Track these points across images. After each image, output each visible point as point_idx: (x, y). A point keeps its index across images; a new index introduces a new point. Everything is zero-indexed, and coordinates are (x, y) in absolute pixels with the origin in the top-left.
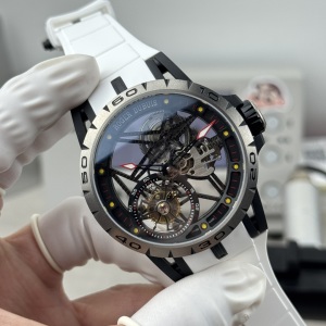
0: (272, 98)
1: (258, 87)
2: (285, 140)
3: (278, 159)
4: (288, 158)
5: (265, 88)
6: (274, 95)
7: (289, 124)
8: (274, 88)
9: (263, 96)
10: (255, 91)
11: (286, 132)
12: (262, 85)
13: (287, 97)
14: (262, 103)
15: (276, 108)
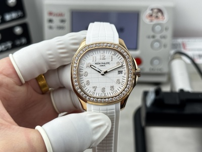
0: (158, 15)
1: (152, 10)
2: (164, 37)
3: (160, 47)
4: (165, 46)
5: (156, 10)
6: (160, 14)
7: (166, 29)
8: (160, 11)
9: (154, 15)
10: (151, 12)
11: (164, 33)
12: (154, 9)
13: (166, 16)
14: (153, 18)
15: (160, 21)
